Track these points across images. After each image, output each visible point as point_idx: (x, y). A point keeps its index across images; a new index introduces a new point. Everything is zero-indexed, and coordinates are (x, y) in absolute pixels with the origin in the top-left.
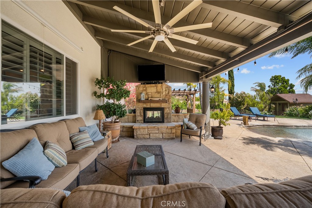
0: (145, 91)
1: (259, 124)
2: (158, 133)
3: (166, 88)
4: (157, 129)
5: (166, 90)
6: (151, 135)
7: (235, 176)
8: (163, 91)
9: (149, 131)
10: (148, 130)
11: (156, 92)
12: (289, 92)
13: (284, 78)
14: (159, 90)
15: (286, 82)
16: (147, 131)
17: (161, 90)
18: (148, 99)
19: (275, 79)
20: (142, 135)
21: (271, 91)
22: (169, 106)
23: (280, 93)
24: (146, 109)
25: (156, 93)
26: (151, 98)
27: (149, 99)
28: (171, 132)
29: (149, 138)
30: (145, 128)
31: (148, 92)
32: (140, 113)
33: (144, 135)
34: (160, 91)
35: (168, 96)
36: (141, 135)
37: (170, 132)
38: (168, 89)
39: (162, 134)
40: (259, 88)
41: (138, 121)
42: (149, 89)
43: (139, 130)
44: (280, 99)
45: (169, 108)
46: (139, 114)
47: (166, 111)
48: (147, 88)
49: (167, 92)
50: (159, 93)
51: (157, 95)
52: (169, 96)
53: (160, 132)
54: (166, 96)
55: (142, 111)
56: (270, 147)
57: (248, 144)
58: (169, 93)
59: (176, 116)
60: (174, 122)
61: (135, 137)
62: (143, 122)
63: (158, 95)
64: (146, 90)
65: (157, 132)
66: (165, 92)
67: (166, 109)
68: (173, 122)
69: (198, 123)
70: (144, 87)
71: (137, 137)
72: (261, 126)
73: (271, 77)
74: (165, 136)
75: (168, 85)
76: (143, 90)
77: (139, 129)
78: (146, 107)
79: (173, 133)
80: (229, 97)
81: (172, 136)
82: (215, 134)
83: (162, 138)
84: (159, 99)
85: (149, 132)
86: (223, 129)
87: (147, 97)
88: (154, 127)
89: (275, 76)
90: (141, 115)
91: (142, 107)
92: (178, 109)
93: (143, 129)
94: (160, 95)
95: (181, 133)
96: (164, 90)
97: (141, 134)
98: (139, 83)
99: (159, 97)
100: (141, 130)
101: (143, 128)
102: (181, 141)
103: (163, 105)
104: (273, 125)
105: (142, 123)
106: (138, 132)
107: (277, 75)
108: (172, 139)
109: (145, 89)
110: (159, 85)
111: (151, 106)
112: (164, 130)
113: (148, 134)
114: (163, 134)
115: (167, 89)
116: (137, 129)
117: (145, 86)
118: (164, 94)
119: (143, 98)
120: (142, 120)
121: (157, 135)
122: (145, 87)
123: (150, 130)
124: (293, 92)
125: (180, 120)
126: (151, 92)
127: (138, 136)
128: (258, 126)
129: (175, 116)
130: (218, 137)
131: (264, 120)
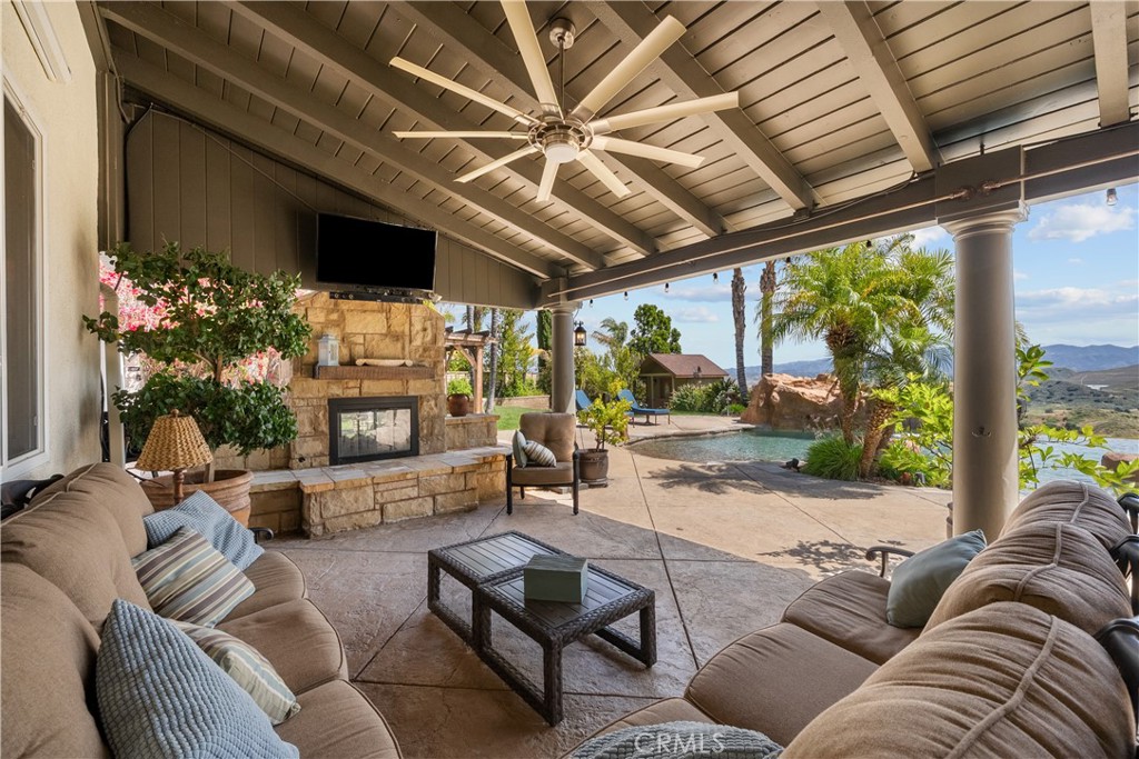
0: (338, 325)
1: (647, 435)
2: (419, 497)
3: (425, 320)
4: (412, 483)
5: (425, 330)
6: (390, 508)
7: (726, 566)
8: (414, 333)
9: (378, 496)
10: (375, 493)
11: (386, 335)
12: (672, 350)
13: (662, 312)
14: (396, 328)
15: (665, 323)
16: (372, 495)
17: (407, 326)
18: (352, 362)
19: (645, 314)
20: (349, 515)
21: (638, 346)
22: (437, 390)
23: (655, 352)
24: (337, 407)
25: (387, 340)
26: (366, 357)
27: (360, 362)
28: (466, 485)
29: (382, 523)
30: (361, 487)
31: (348, 330)
32: (311, 423)
33: (357, 516)
34: (403, 332)
35: (432, 352)
36: (345, 518)
37: (462, 487)
38: (432, 325)
39: (430, 500)
40: (610, 334)
41: (302, 459)
42: (356, 319)
43: (333, 497)
44: (656, 366)
45: (436, 399)
46: (307, 429)
47: (426, 409)
48: (348, 316)
49: (429, 338)
50: (398, 340)
51: (389, 347)
52: (437, 351)
53: (423, 493)
54: (425, 350)
55: (322, 416)
56: (714, 484)
57: (668, 486)
58: (435, 340)
59: (458, 425)
60: (453, 447)
61: (318, 530)
62: (326, 460)
63: (395, 348)
64: (340, 323)
65: (414, 493)
66: (421, 334)
67: (425, 403)
68: (449, 449)
69: (553, 444)
70: (333, 311)
71: (324, 528)
72: (651, 438)
73: (636, 308)
74: (443, 506)
75: (432, 311)
76: (328, 324)
77: (336, 490)
78: (342, 396)
79: (473, 489)
80: (540, 358)
81: (467, 500)
82: (590, 472)
83: (430, 513)
84: (402, 362)
85: (381, 501)
86: (608, 454)
87: (345, 352)
88: (403, 477)
89: (646, 305)
90: (316, 433)
91: (321, 395)
92: (462, 400)
93: (355, 488)
94: (403, 348)
95: (510, 483)
96: (418, 327)
97: (343, 512)
98: (309, 292)
99: (399, 354)
100: (344, 495)
101: (357, 484)
102: (509, 512)
103: (415, 387)
104: (675, 435)
105: (321, 465)
106: (332, 507)
107: (650, 304)
108: (471, 510)
109: (334, 316)
110: (398, 308)
111: (364, 391)
112: (441, 484)
113: (377, 507)
114: (438, 497)
115: (428, 324)
116: (322, 494)
117: (336, 305)
118: (418, 342)
119: (332, 358)
120: (322, 455)
121: (414, 505)
122: (336, 309)
123: (382, 492)
124: (676, 350)
125: (473, 440)
126: (364, 335)
127: (328, 525)
128: (646, 438)
129: (456, 426)
130: (599, 481)
131: (648, 424)
